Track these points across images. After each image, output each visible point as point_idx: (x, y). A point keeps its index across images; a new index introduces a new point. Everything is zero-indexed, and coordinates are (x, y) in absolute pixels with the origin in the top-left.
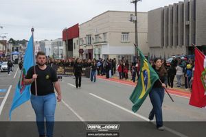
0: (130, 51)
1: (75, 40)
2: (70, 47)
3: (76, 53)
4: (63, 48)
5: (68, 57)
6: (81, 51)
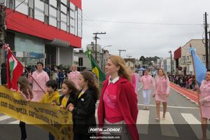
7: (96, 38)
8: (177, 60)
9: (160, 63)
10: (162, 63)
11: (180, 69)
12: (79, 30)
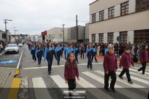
0: (62, 40)
1: (45, 36)
2: (44, 38)
3: (46, 41)
4: (41, 38)
5: (43, 42)
6: (47, 40)
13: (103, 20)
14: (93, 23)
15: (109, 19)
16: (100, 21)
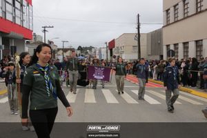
7: (45, 31)
8: (111, 50)
9: (95, 52)
10: (97, 52)
11: (115, 57)
12: (31, 24)
13: (178, 21)
14: (168, 25)
15: (184, 18)
16: (175, 22)
